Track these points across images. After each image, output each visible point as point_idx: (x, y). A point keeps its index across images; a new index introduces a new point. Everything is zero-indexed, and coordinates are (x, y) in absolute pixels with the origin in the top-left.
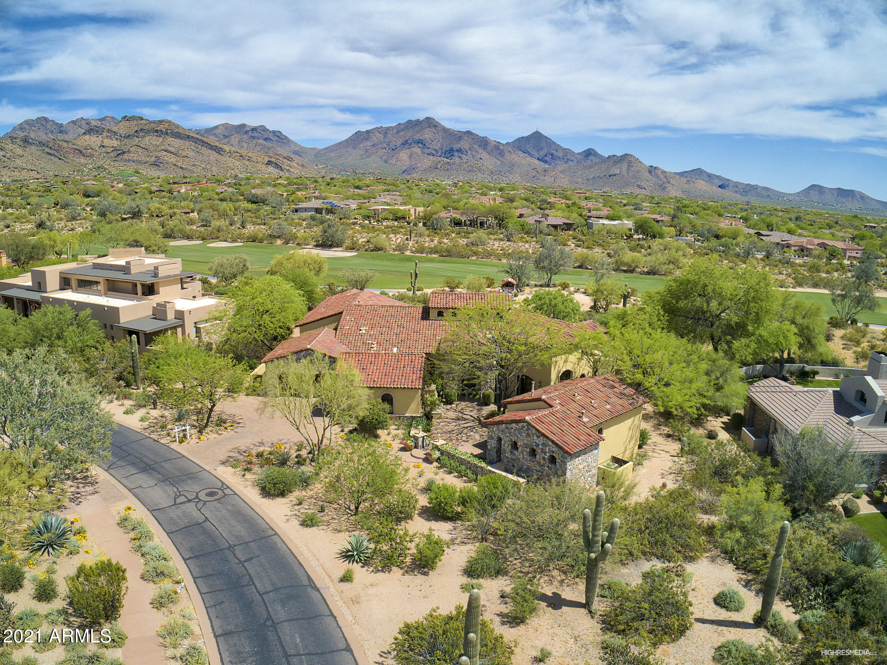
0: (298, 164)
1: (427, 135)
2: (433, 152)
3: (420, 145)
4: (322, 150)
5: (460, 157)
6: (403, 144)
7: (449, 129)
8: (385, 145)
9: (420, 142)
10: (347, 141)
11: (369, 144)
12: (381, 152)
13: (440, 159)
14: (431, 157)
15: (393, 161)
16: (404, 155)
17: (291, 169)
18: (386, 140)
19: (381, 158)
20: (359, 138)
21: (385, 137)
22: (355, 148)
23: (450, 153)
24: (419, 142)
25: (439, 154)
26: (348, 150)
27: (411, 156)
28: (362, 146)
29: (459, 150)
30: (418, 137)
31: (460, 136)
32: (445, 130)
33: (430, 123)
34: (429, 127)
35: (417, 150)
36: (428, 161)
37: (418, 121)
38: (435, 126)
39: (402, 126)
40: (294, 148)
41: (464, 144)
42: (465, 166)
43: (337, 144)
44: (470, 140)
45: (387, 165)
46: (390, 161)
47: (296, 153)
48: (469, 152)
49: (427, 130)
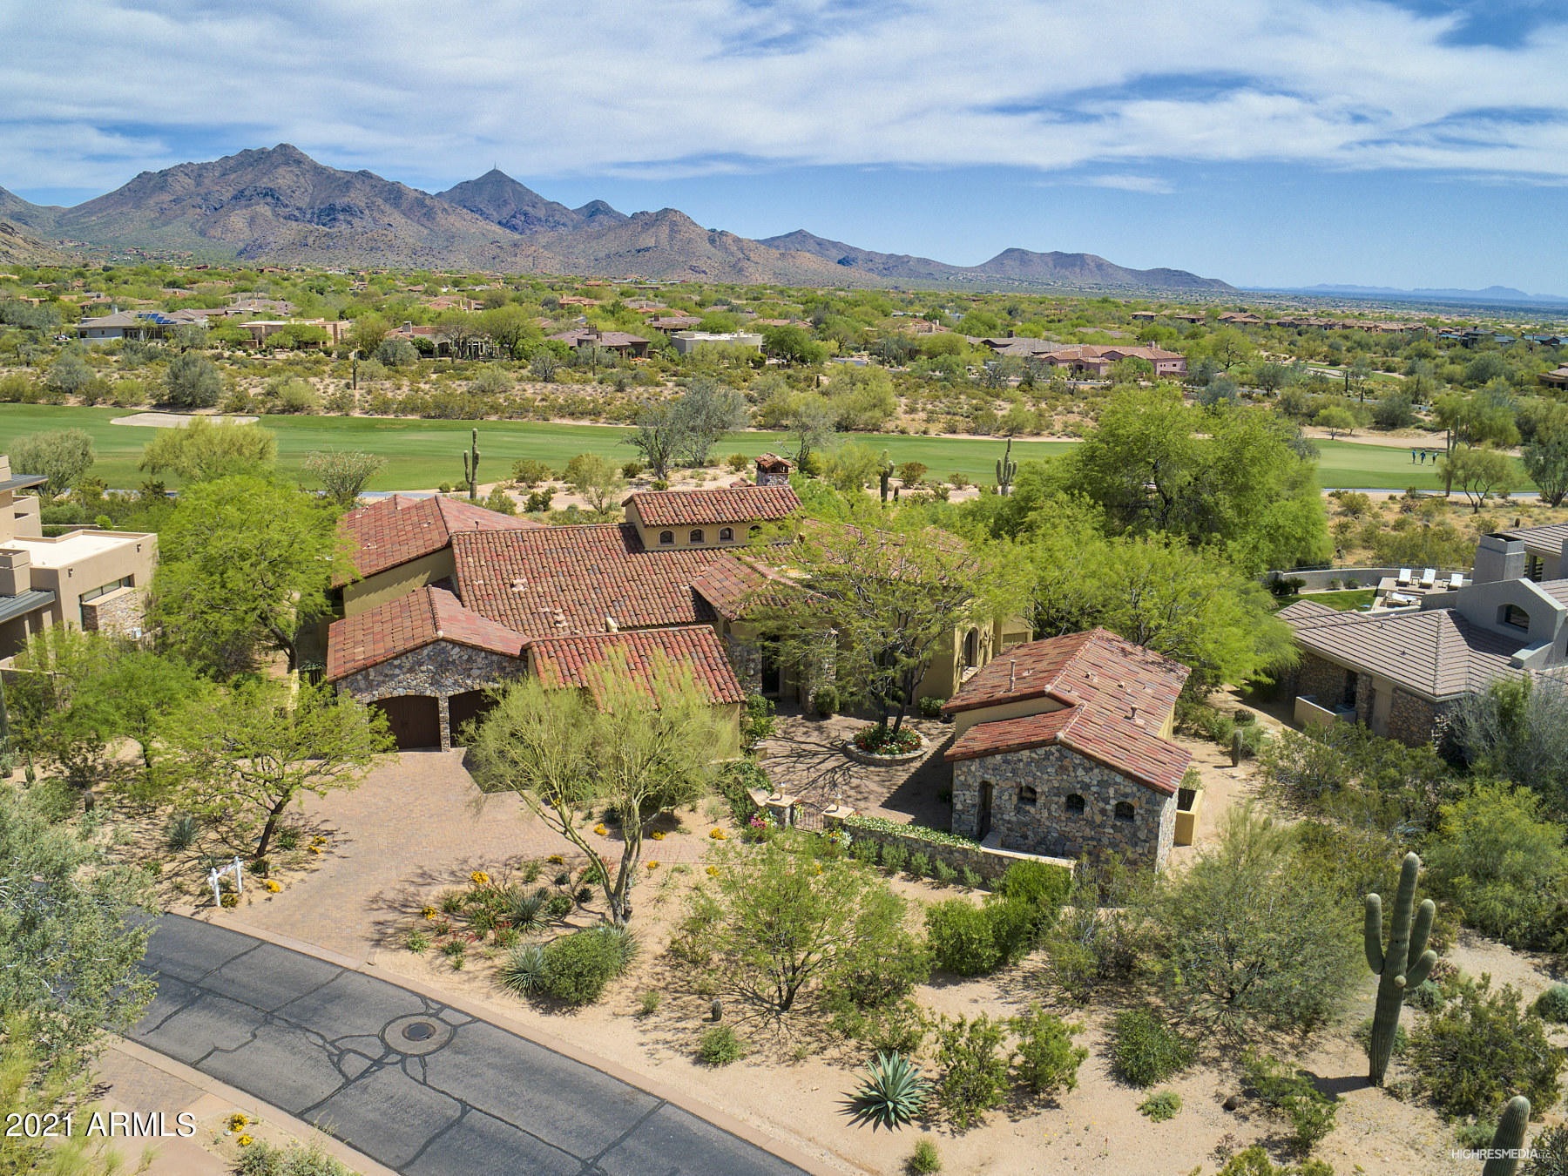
0: (25, 240)
1: (283, 179)
2: (296, 213)
3: (269, 199)
4: (71, 211)
5: (349, 223)
6: (235, 197)
7: (325, 169)
8: (199, 200)
9: (269, 193)
10: (120, 192)
11: (166, 197)
12: (192, 214)
13: (310, 227)
14: (294, 224)
15: (217, 232)
16: (238, 220)
17: (11, 251)
18: (202, 191)
19: (192, 225)
20: (145, 186)
21: (198, 184)
22: (138, 206)
23: (329, 214)
24: (266, 195)
25: (308, 216)
26: (125, 209)
27: (252, 222)
28: (152, 202)
29: (347, 210)
30: (265, 183)
31: (346, 181)
32: (318, 170)
33: (286, 155)
34: (287, 164)
35: (264, 209)
36: (290, 231)
37: (262, 151)
38: (298, 162)
39: (231, 163)
40: (11, 206)
41: (356, 197)
42: (362, 239)
43: (101, 199)
44: (368, 189)
45: (206, 240)
46: (212, 232)
47: (18, 217)
48: (367, 212)
49: (281, 170)
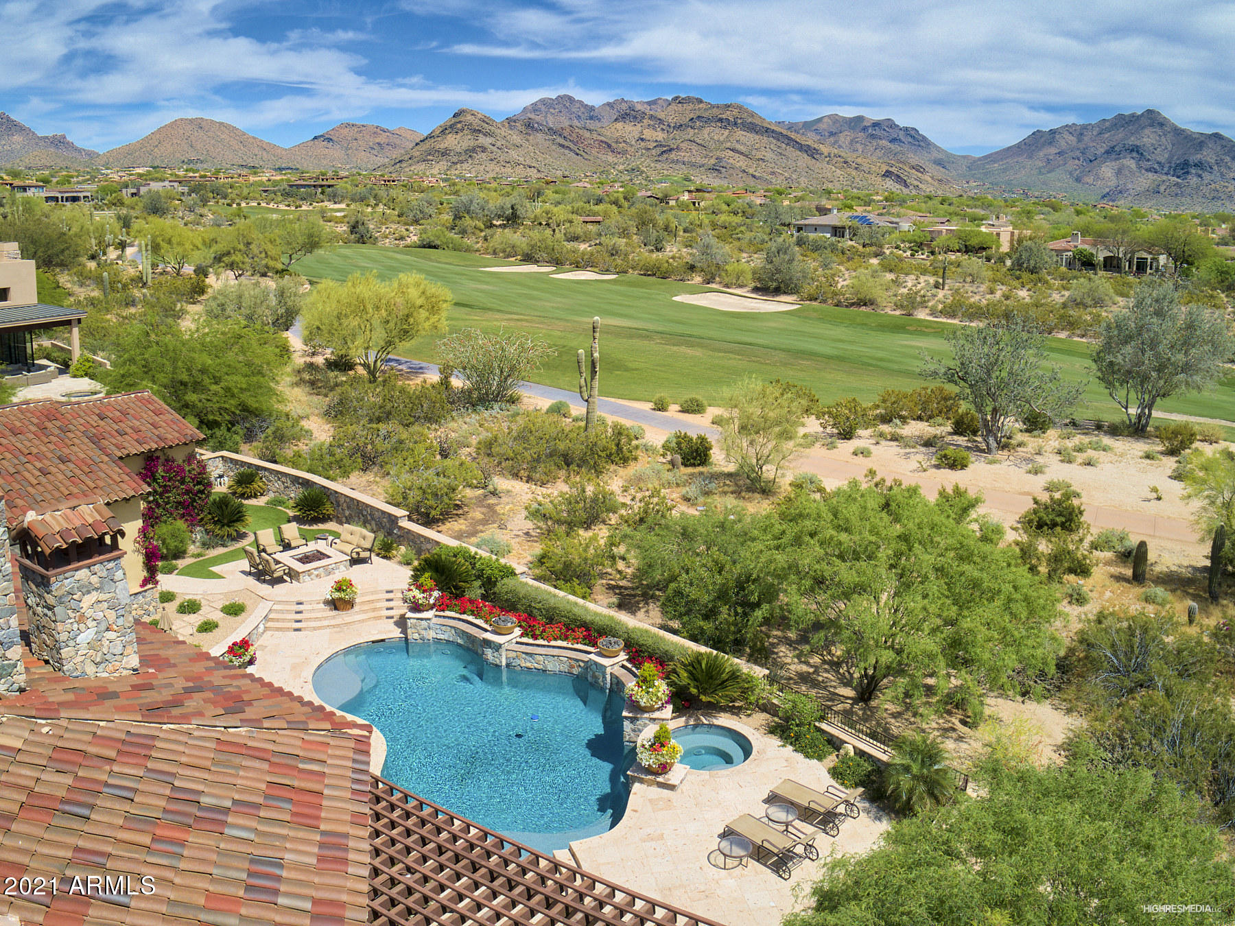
0: (932, 178)
1: (1148, 138)
2: (1156, 166)
3: (1135, 154)
4: (980, 159)
5: (1200, 176)
6: (1107, 152)
7: (1184, 130)
8: (1078, 153)
9: (1135, 150)
10: (1018, 146)
11: (1053, 150)
12: (1072, 165)
13: (1165, 177)
14: (1150, 175)
15: (1089, 179)
16: (1107, 170)
17: (920, 185)
18: (1081, 146)
19: (1071, 174)
20: (1038, 141)
21: (1079, 141)
22: (1030, 157)
23: (1183, 168)
24: (1132, 151)
25: (1166, 169)
26: (1020, 159)
27: (1119, 172)
28: (1041, 154)
29: (1200, 165)
30: (1132, 141)
31: (1199, 142)
32: (1178, 132)
33: (1152, 118)
34: (1152, 125)
35: (1130, 163)
36: (1146, 180)
37: (1133, 115)
38: (1161, 125)
39: (1107, 124)
40: (935, 155)
41: (1208, 155)
42: (1205, 190)
43: (1004, 150)
44: (1219, 148)
